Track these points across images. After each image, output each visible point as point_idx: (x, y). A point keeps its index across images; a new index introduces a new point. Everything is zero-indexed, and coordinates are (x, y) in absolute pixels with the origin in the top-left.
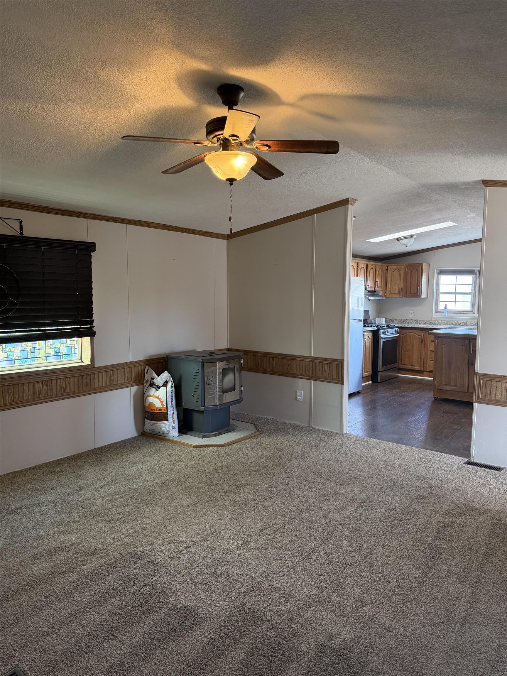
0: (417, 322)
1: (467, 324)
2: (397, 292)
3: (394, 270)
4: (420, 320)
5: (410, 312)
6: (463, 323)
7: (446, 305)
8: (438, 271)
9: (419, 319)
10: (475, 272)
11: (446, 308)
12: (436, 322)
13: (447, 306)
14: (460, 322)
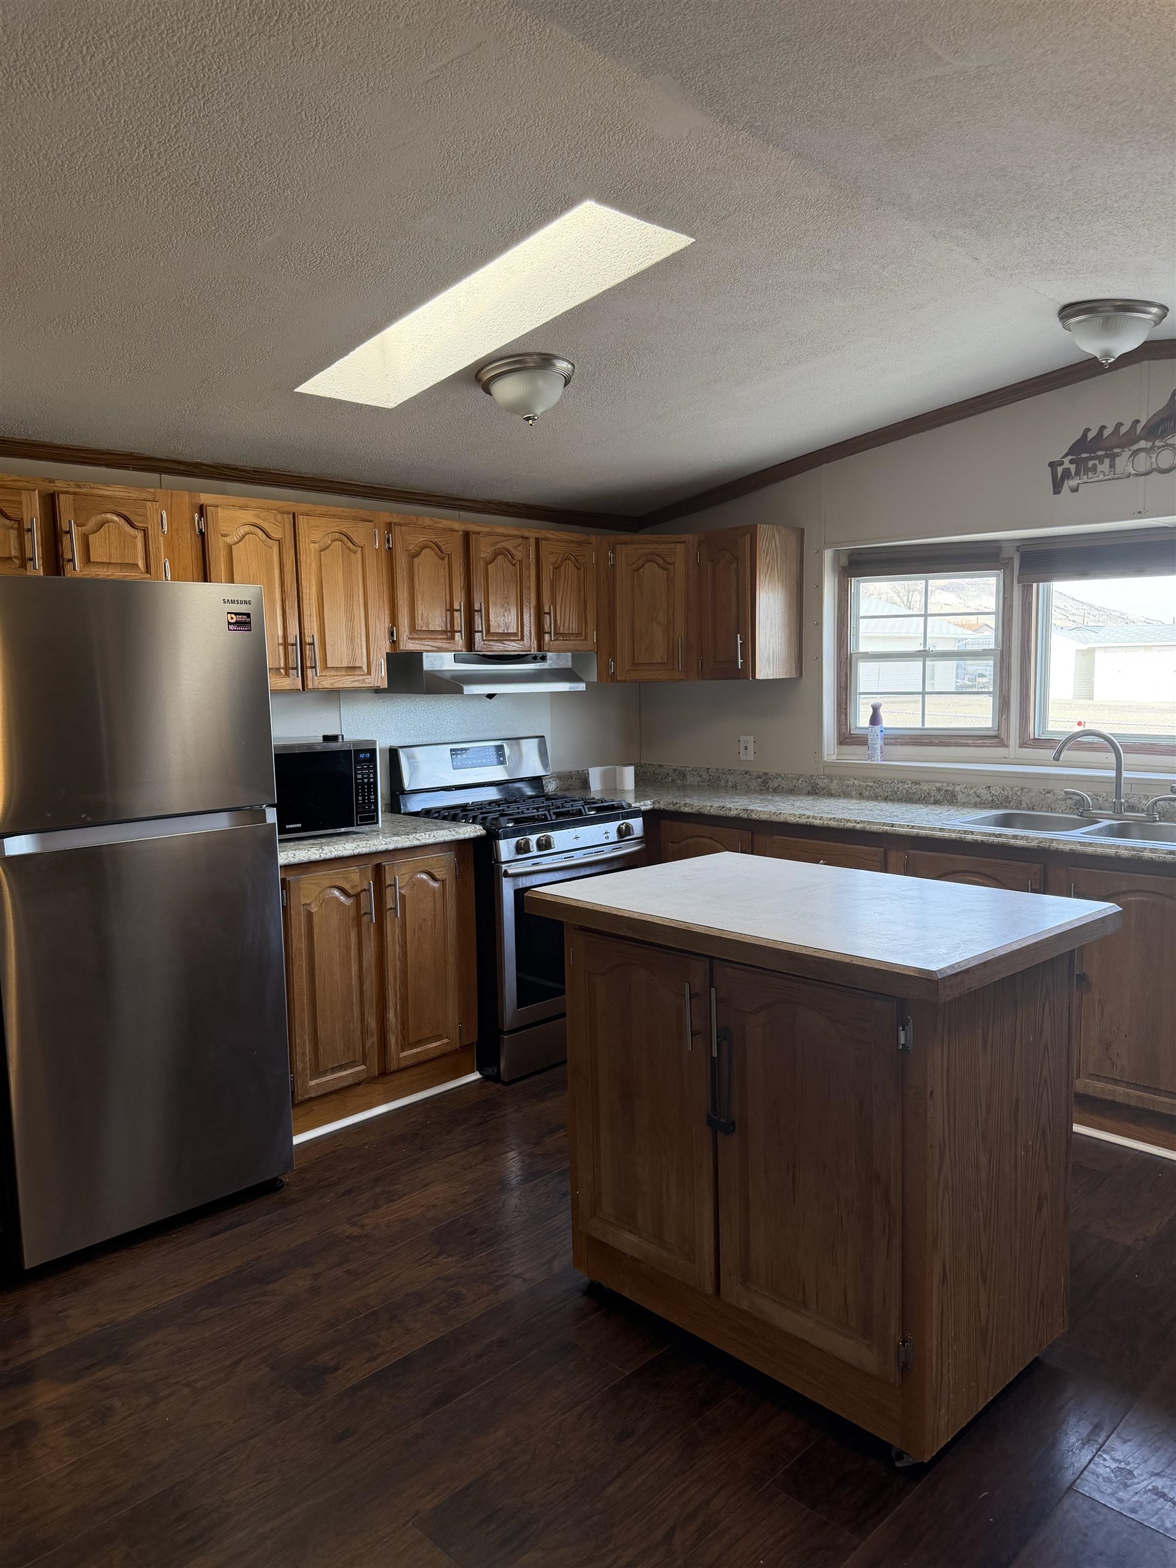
0: (765, 782)
1: (953, 795)
2: (659, 655)
3: (641, 562)
4: (778, 776)
5: (742, 738)
6: (939, 790)
7: (876, 710)
8: (844, 561)
9: (772, 771)
10: (1005, 554)
11: (875, 719)
12: (834, 785)
13: (882, 712)
14: (925, 787)
